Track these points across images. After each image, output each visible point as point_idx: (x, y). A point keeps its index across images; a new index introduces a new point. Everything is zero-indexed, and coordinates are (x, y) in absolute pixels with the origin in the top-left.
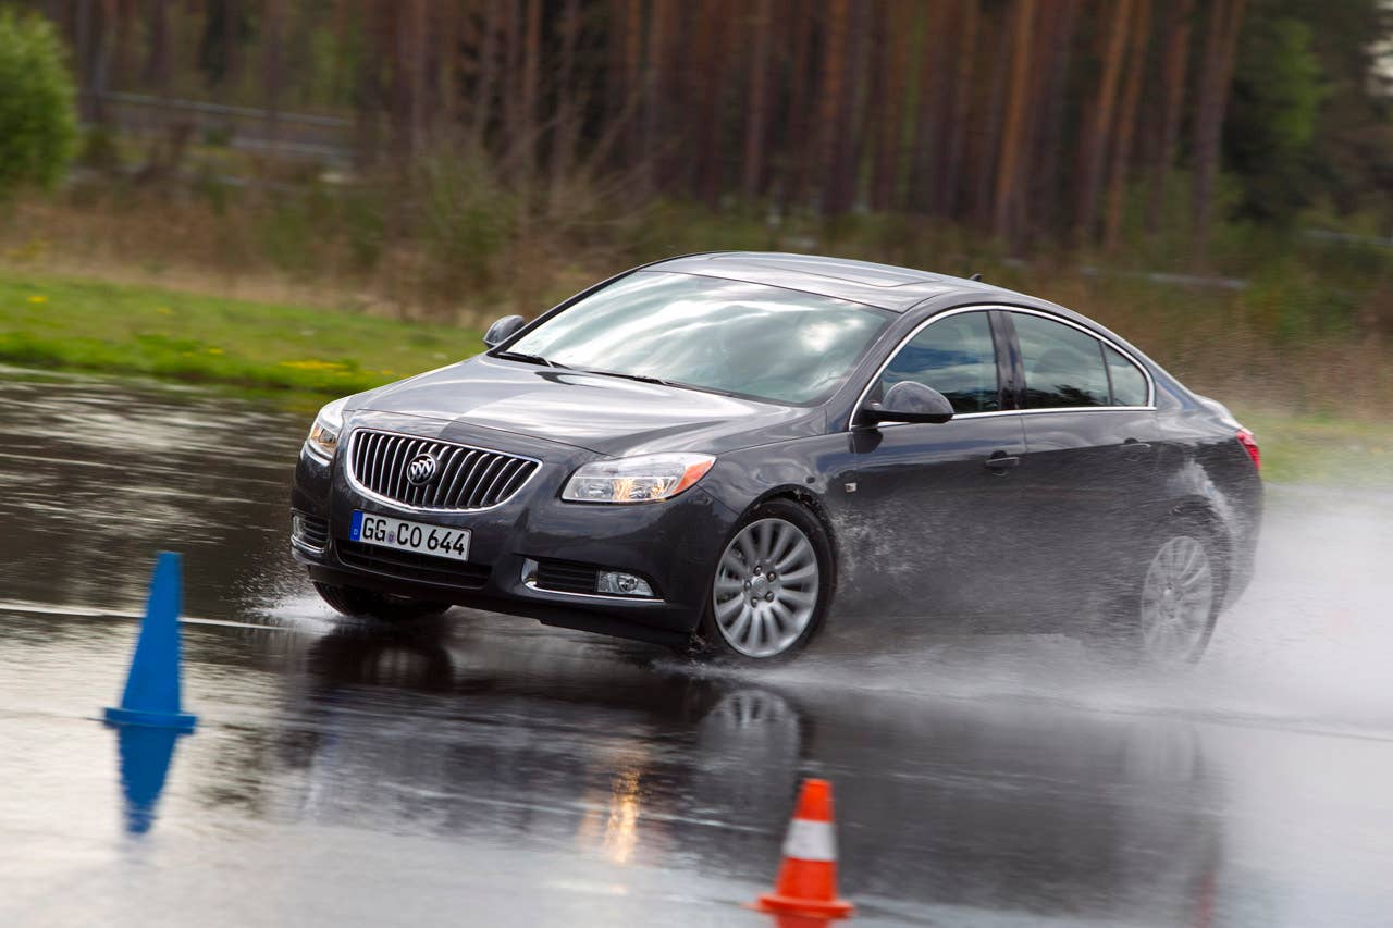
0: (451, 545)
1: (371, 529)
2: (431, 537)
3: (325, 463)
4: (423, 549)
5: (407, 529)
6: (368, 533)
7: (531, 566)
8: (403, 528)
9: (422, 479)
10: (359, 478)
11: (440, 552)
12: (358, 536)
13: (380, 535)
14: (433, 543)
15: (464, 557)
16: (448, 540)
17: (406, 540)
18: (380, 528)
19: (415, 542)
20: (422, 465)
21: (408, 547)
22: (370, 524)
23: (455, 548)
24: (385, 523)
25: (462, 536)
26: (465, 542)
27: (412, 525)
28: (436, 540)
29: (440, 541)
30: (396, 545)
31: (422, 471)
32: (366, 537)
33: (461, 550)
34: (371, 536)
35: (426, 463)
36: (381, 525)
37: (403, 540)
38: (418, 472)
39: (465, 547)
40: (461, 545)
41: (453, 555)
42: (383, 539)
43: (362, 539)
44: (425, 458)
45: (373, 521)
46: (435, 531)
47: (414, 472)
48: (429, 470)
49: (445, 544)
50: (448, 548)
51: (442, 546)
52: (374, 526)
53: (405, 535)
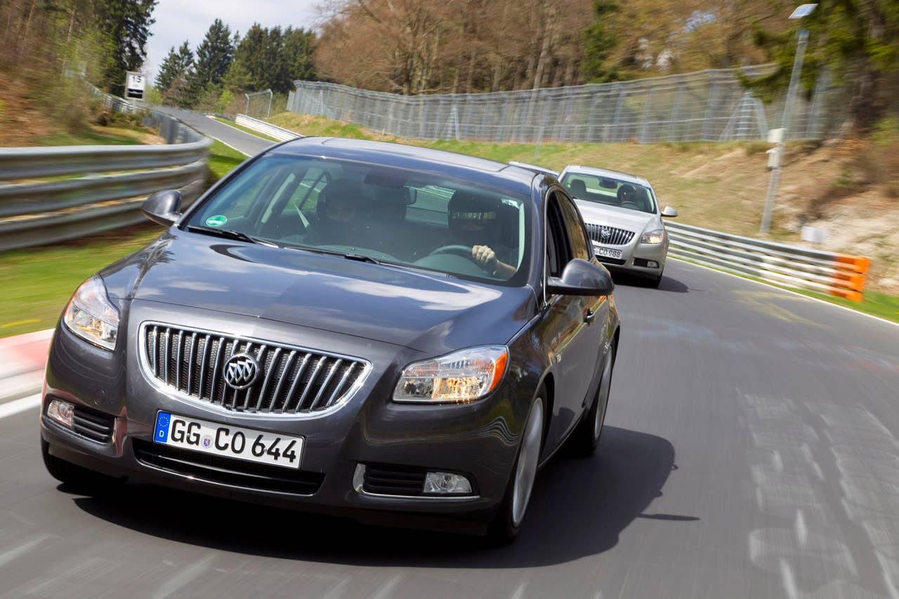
0: (281, 452)
1: (182, 433)
2: (257, 443)
3: (106, 356)
4: (247, 455)
5: (227, 434)
6: (178, 436)
7: (360, 469)
8: (222, 434)
9: (242, 382)
10: (158, 374)
11: (267, 459)
12: (165, 439)
13: (193, 439)
14: (259, 449)
15: (295, 465)
16: (277, 447)
17: (226, 446)
18: (192, 432)
19: (238, 447)
20: (242, 366)
21: (228, 453)
22: (179, 427)
23: (285, 455)
24: (199, 427)
25: (294, 443)
26: (298, 449)
27: (233, 430)
28: (263, 446)
29: (267, 447)
30: (212, 450)
31: (241, 372)
32: (174, 439)
33: (292, 457)
34: (182, 440)
35: (245, 364)
36: (194, 430)
37: (222, 444)
38: (238, 375)
39: (298, 454)
40: (293, 452)
41: (283, 462)
42: (197, 442)
43: (170, 442)
44: (243, 359)
45: (184, 424)
46: (260, 437)
47: (232, 374)
48: (250, 371)
49: (274, 451)
50: (276, 455)
51: (269, 452)
52: (185, 429)
53: (225, 439)
